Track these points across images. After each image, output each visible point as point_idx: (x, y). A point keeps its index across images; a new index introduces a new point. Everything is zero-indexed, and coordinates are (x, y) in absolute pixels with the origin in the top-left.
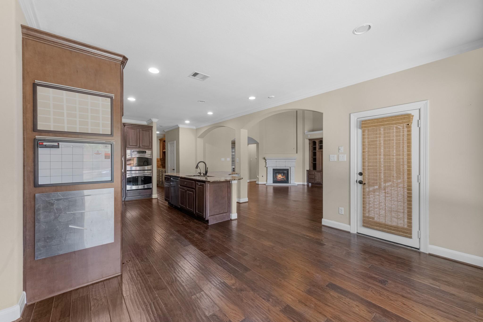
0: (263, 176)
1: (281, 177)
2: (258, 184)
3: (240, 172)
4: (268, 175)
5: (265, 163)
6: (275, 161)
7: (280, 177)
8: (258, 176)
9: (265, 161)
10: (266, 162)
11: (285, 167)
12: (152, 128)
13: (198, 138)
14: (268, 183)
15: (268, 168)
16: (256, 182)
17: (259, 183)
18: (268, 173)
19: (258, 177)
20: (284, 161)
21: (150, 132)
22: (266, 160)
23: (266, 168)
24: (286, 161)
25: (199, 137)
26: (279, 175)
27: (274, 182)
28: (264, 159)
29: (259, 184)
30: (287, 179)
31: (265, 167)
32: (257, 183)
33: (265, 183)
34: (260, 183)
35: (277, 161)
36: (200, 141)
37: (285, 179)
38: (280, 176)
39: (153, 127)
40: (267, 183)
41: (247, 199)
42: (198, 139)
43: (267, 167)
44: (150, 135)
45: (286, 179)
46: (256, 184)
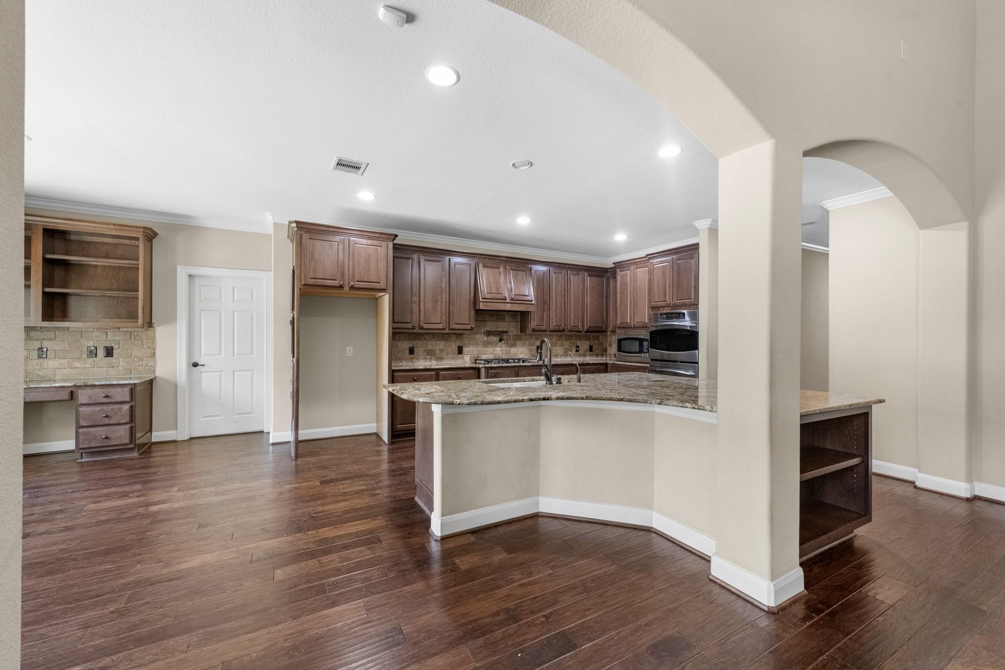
12: (698, 248)
21: (694, 259)
39: (700, 245)
44: (694, 270)
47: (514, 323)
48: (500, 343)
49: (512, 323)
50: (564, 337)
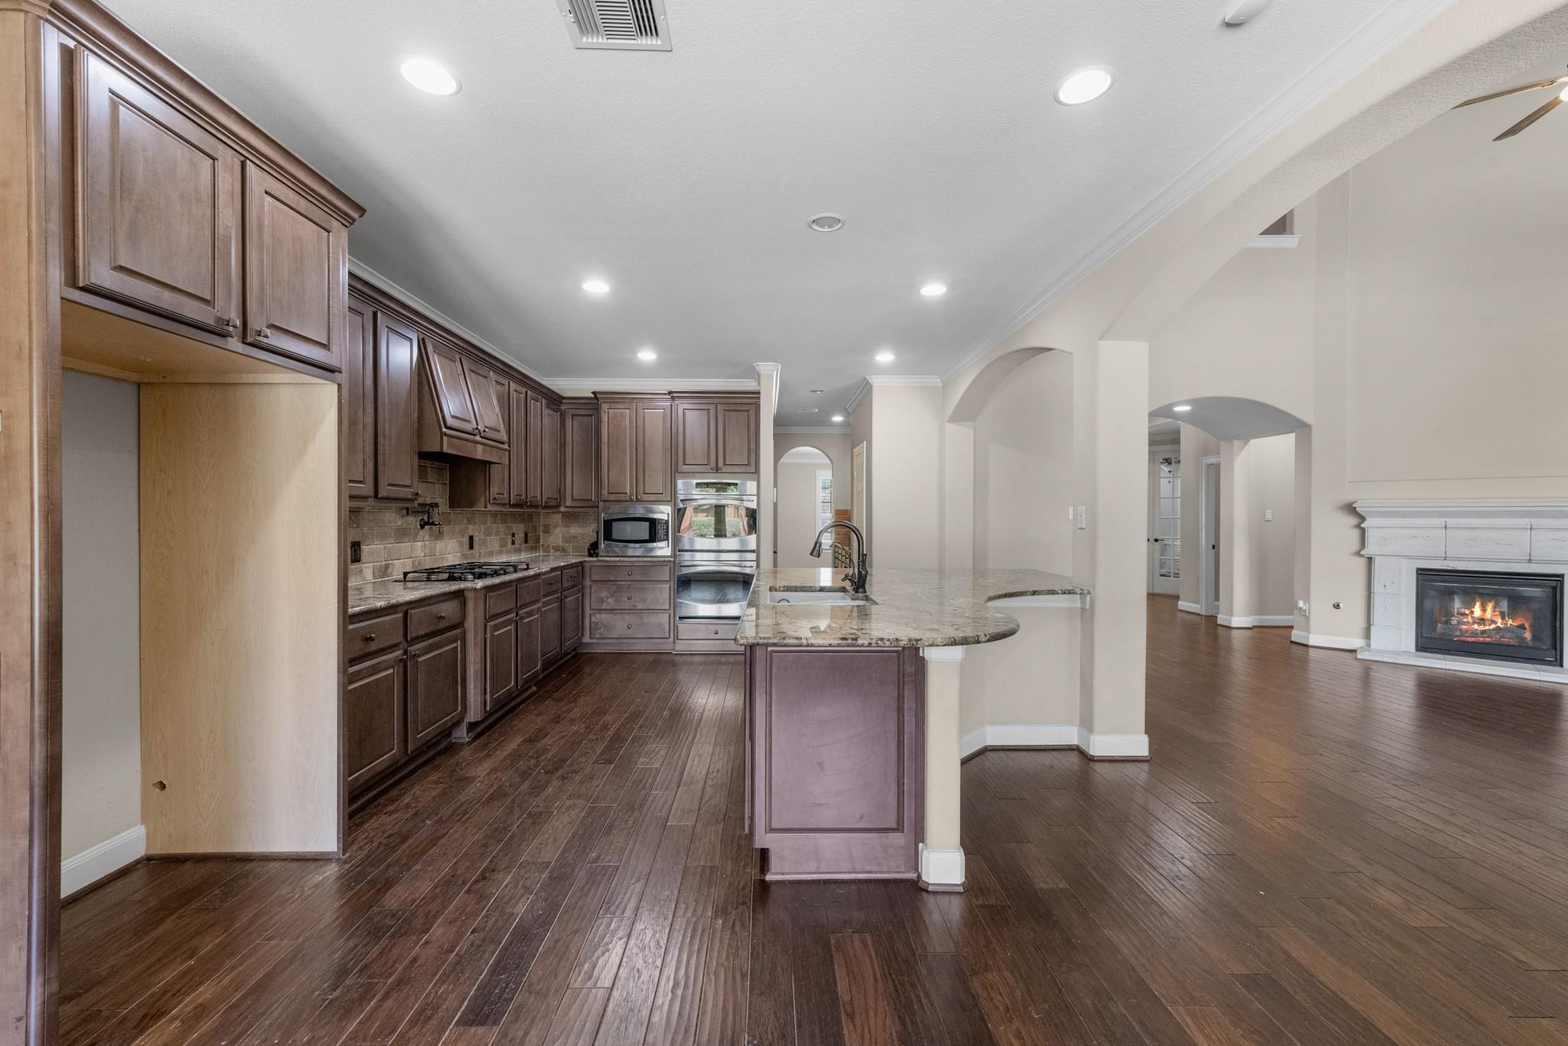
0: (1337, 606)
1: (1495, 623)
2: (1307, 646)
3: (1094, 586)
4: (1377, 601)
5: (1356, 532)
6: (1441, 522)
7: (1482, 621)
8: (1307, 600)
9: (1354, 521)
10: (1363, 530)
11: (1530, 561)
12: (759, 398)
13: (949, 421)
14: (1374, 644)
15: (1378, 561)
16: (1294, 632)
17: (1308, 638)
18: (1377, 588)
19: (1301, 604)
20: (1525, 522)
21: (751, 412)
22: (1363, 519)
23: (1361, 563)
24: (1536, 522)
25: (952, 420)
26: (1478, 605)
27: (1425, 645)
28: (1351, 509)
29: (1311, 643)
30: (1547, 633)
31: (1358, 554)
32: (1296, 635)
33: (1356, 642)
34: (1313, 640)
35: (1451, 522)
36: (961, 436)
37: (1528, 635)
38: (1484, 610)
39: (762, 396)
40: (1369, 645)
41: (1145, 739)
42: (949, 427)
43: (1370, 559)
44: (752, 426)
45: (1534, 638)
46: (1292, 642)
47: (441, 486)
48: (421, 533)
49: (437, 486)
50: (499, 517)
